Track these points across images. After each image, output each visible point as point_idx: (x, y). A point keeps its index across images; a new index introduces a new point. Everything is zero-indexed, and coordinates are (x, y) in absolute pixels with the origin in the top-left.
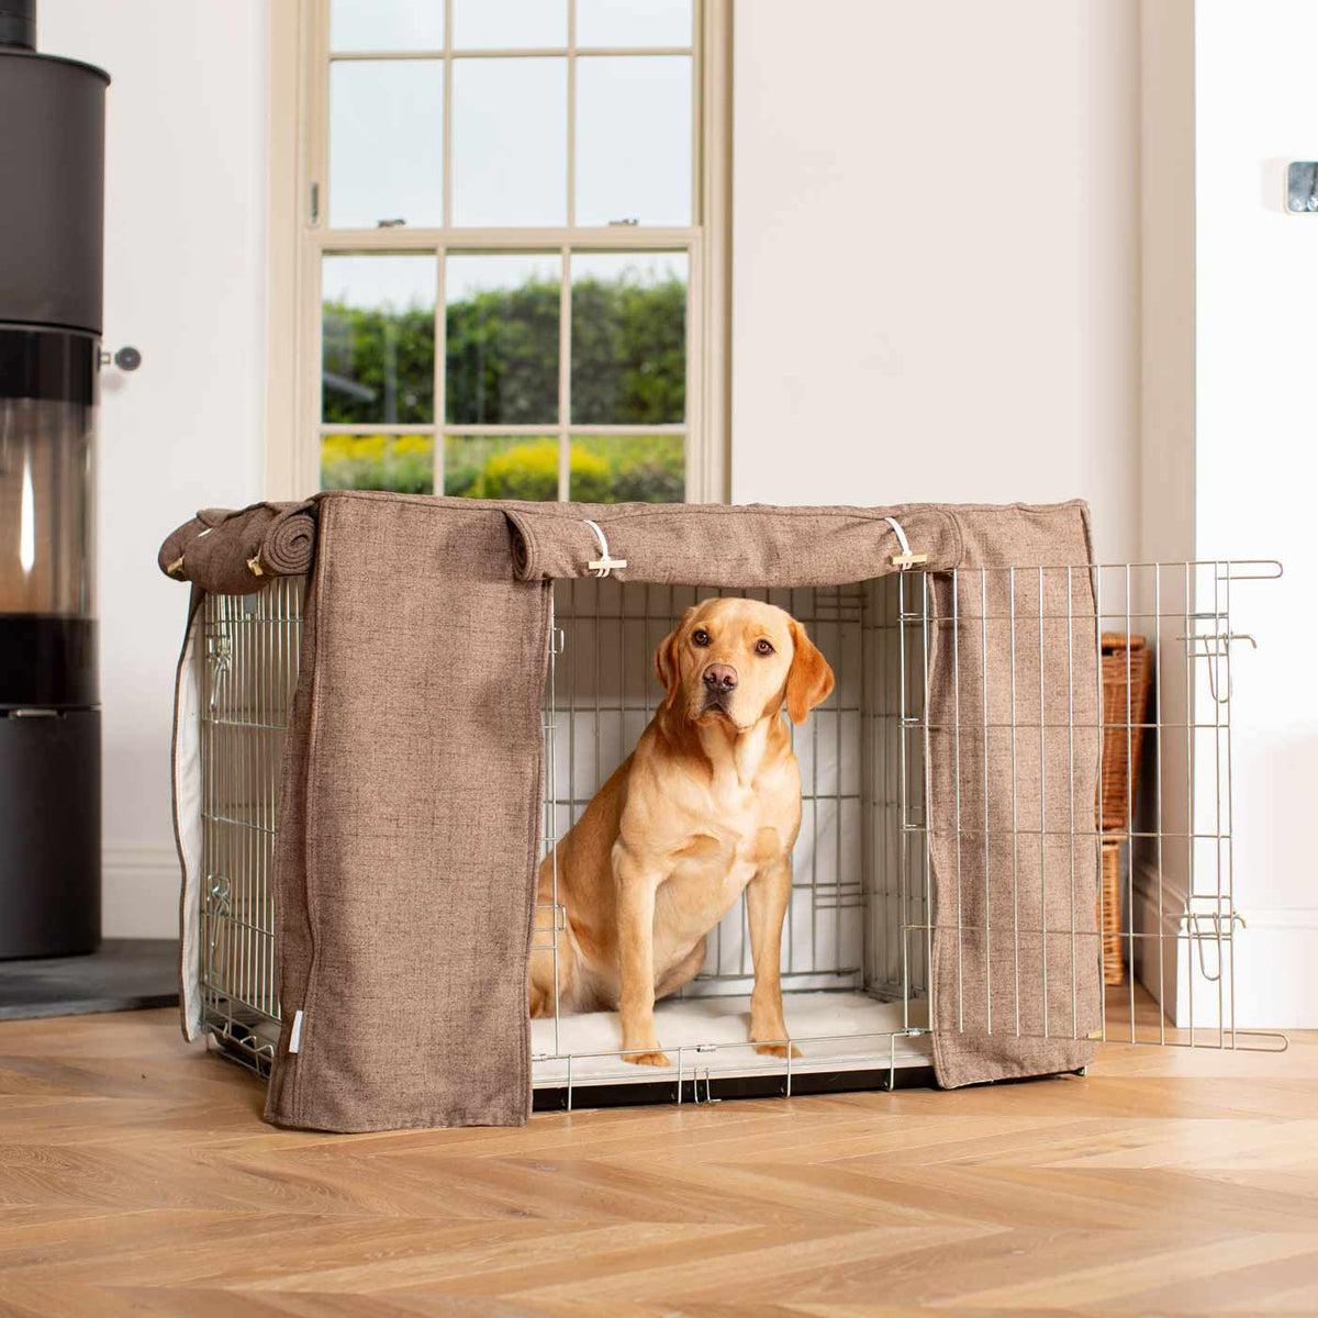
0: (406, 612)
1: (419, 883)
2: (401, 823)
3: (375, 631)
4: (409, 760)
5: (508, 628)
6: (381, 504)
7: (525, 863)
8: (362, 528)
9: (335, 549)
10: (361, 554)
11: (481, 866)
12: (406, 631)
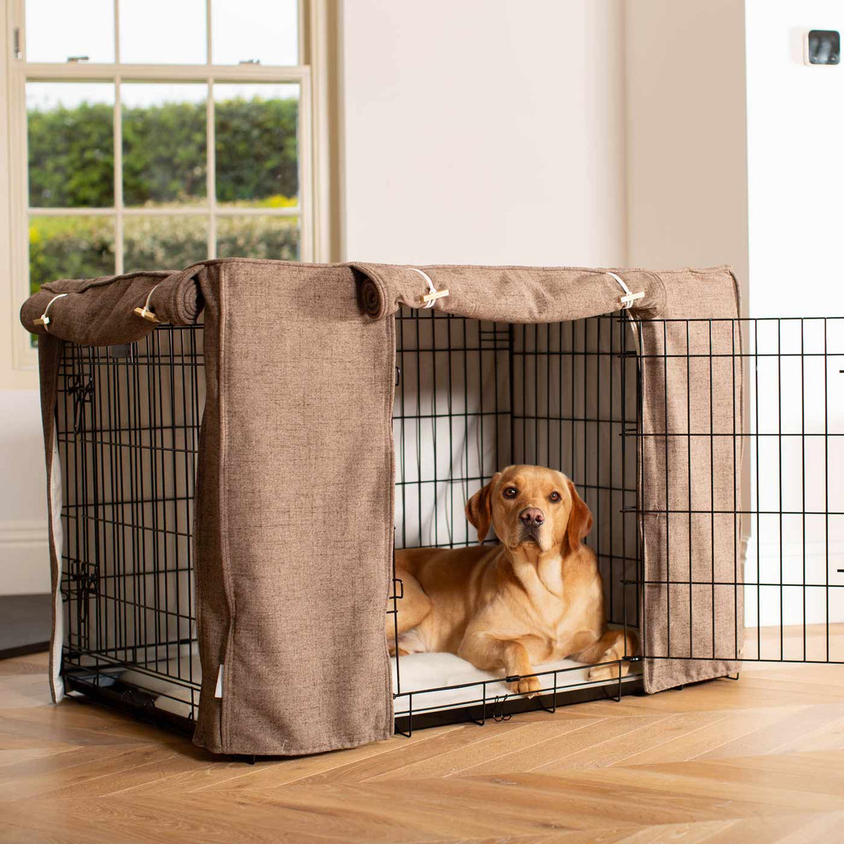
0: (288, 349)
1: (306, 559)
2: (292, 514)
3: (266, 365)
4: (294, 465)
5: (364, 358)
6: (263, 266)
7: (384, 537)
8: (252, 285)
9: (232, 303)
10: (252, 305)
11: (350, 543)
12: (289, 364)
